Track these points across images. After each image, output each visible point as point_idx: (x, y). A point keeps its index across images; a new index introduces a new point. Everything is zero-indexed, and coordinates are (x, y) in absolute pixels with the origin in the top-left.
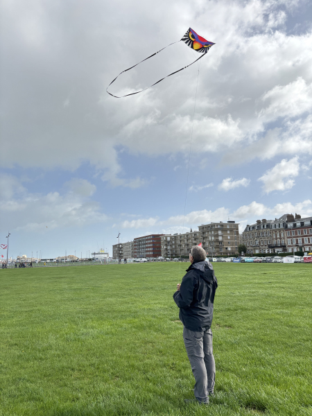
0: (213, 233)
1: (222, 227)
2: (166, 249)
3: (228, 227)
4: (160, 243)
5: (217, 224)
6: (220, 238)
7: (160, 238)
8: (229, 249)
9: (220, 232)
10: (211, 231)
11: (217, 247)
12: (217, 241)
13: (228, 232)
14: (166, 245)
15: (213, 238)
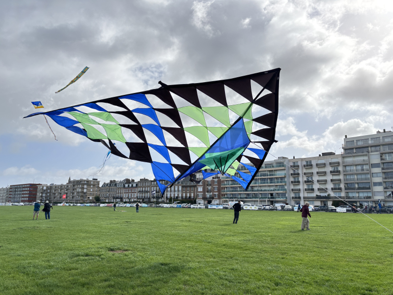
0: (80, 186)
1: (88, 183)
2: (42, 196)
3: (92, 183)
4: (36, 191)
5: (84, 181)
6: (85, 191)
7: (37, 187)
8: (91, 198)
9: (85, 186)
10: (79, 185)
11: (82, 196)
12: (83, 192)
13: (92, 186)
14: (42, 193)
15: (80, 190)
